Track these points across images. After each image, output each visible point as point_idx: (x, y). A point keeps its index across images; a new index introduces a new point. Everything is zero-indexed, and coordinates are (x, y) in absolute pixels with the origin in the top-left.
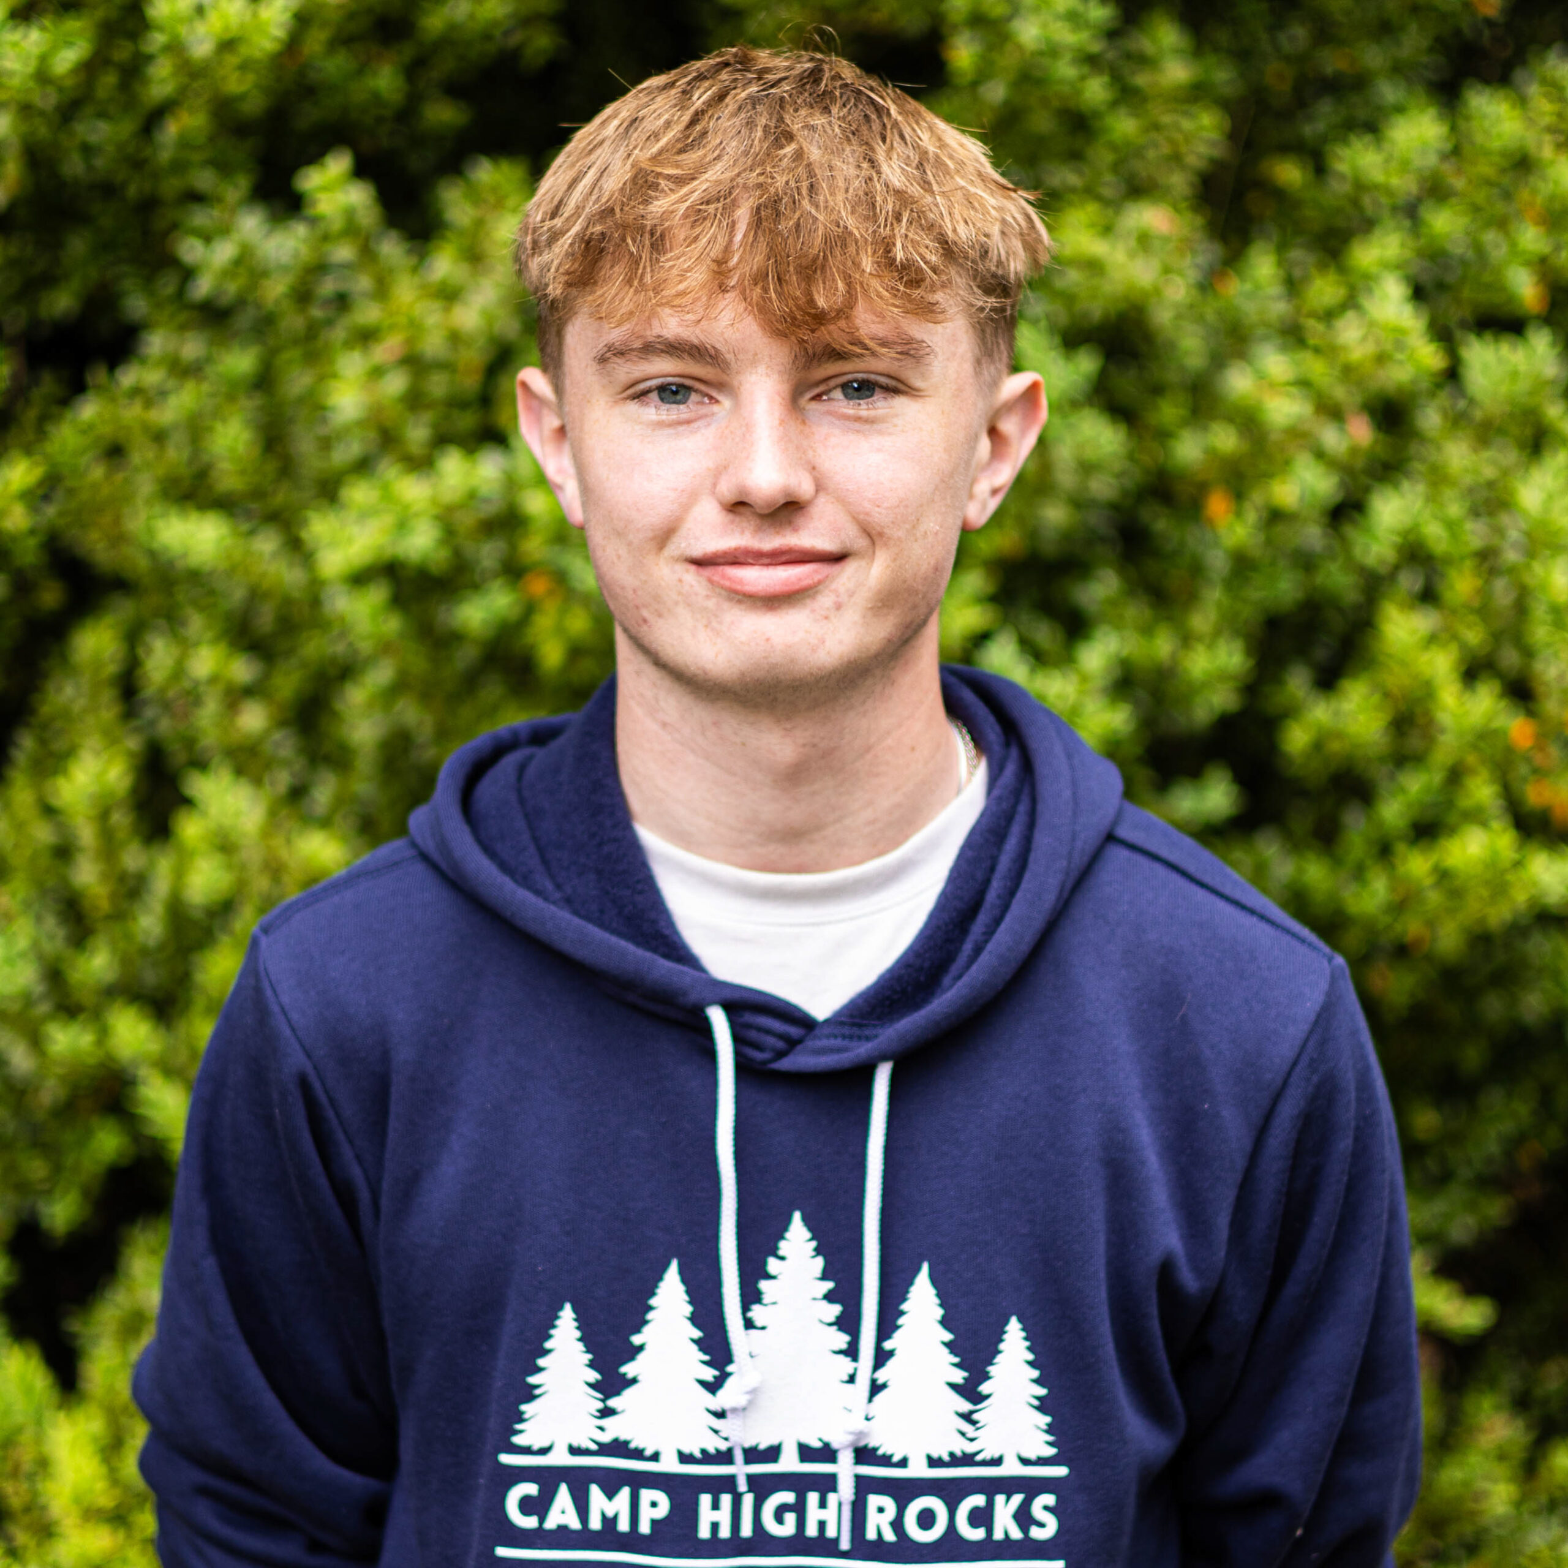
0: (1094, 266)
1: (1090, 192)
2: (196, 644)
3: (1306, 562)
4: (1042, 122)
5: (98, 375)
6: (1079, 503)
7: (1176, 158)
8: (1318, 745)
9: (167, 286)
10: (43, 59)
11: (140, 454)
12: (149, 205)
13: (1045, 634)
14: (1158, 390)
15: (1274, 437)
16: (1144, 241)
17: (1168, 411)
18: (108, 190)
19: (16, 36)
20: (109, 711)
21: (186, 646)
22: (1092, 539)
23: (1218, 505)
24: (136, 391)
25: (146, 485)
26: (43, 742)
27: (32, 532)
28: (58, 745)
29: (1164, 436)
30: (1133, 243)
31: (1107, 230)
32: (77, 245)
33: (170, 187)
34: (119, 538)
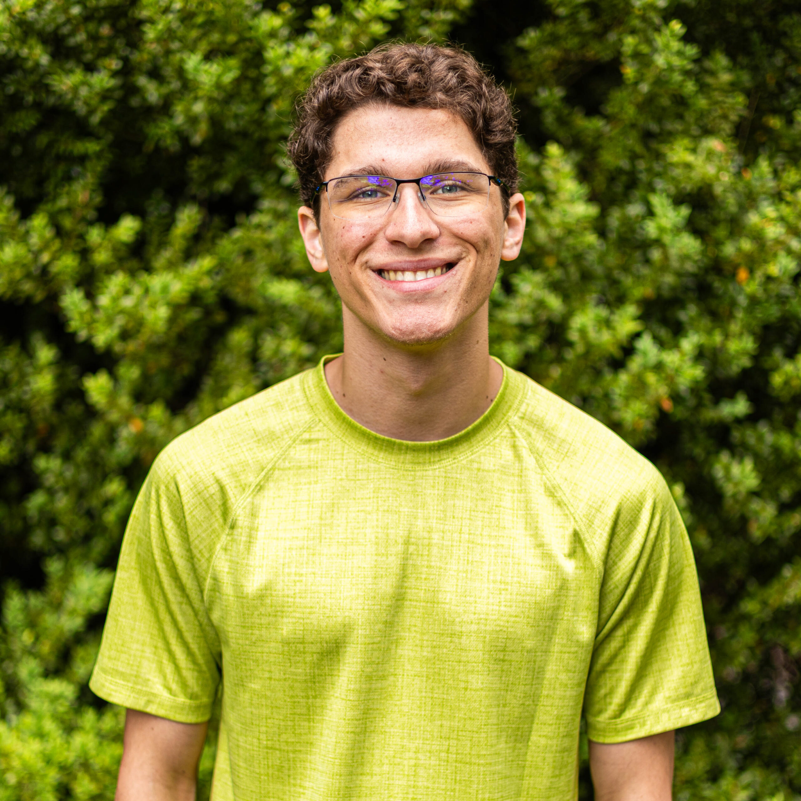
0: (688, 166)
1: (686, 133)
2: (285, 339)
3: (782, 300)
4: (665, 101)
5: (240, 218)
6: (679, 274)
7: (725, 117)
8: (786, 383)
9: (271, 177)
10: (219, 76)
11: (260, 254)
12: (263, 142)
13: (663, 333)
14: (715, 222)
15: (769, 243)
16: (710, 155)
17: (721, 232)
18: (244, 134)
19: (207, 67)
20: (245, 368)
21: (281, 339)
22: (686, 289)
23: (743, 274)
24: (258, 226)
25: (262, 267)
26: (216, 382)
27: (213, 288)
28: (224, 383)
29: (718, 243)
30: (704, 156)
31: (694, 151)
32: (231, 159)
33: (273, 134)
34: (248, 291)
